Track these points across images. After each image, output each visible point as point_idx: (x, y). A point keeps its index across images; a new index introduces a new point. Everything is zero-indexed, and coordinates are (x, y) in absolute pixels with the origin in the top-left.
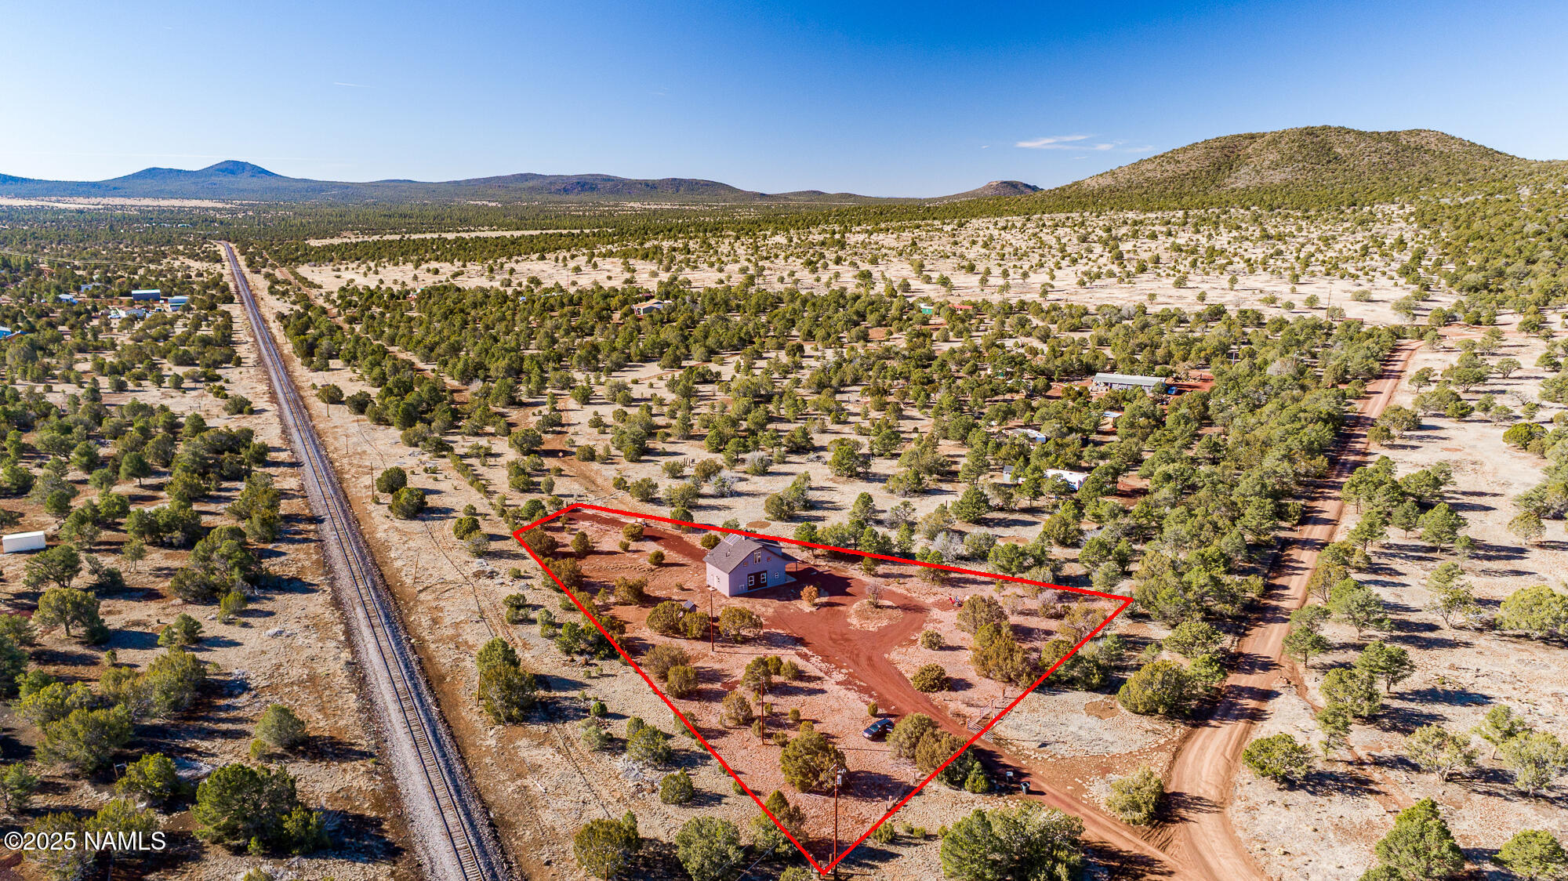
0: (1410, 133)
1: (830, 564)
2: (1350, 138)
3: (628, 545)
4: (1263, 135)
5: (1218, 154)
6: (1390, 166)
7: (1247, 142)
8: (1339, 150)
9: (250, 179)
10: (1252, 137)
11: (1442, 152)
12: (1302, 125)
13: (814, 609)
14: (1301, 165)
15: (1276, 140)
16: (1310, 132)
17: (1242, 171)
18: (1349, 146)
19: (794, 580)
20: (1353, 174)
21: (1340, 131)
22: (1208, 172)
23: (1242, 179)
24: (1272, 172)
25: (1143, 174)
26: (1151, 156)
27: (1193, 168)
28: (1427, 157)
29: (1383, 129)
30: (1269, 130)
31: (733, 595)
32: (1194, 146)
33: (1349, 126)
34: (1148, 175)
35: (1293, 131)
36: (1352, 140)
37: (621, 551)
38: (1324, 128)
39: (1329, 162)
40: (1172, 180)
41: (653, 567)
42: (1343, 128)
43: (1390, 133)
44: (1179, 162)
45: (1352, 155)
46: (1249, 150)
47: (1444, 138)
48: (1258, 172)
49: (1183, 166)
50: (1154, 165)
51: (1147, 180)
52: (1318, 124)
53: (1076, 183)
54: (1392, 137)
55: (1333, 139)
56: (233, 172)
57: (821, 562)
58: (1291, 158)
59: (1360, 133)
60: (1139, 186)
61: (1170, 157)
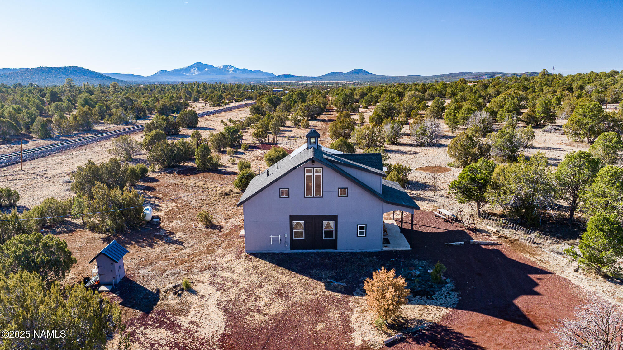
1: (506, 232)
13: (380, 339)
19: (406, 248)
57: (489, 226)
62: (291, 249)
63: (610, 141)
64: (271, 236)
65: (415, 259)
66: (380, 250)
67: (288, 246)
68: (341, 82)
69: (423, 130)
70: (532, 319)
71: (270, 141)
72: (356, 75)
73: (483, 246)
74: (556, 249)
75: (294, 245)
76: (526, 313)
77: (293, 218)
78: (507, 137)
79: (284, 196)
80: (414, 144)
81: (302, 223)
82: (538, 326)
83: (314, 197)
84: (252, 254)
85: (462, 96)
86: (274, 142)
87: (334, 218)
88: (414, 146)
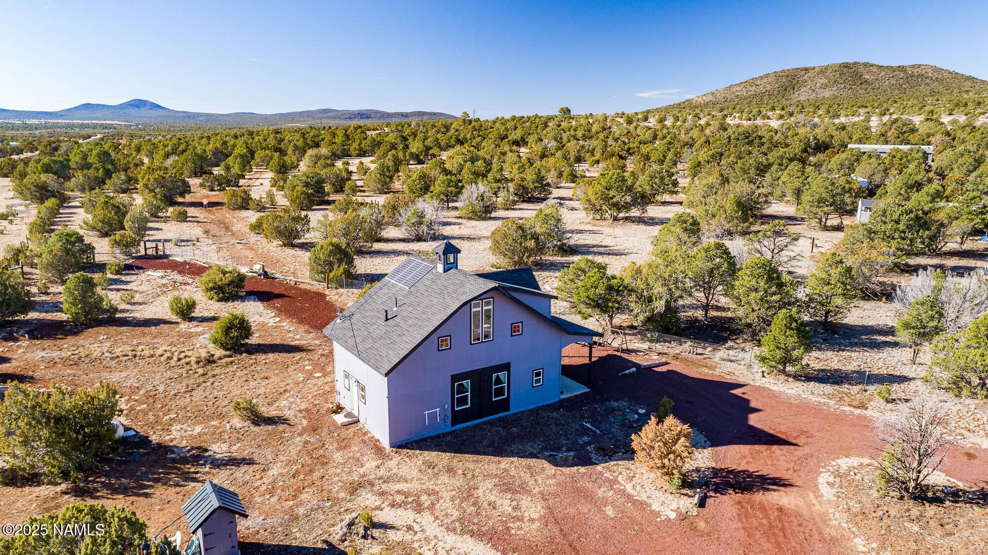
0: (913, 66)
1: (659, 347)
2: (874, 69)
3: (191, 306)
4: (814, 68)
5: (784, 80)
6: (904, 86)
7: (803, 72)
8: (867, 77)
9: (149, 111)
10: (807, 69)
11: (937, 78)
12: (840, 61)
13: (688, 503)
14: (843, 86)
15: (823, 71)
16: (846, 66)
17: (802, 90)
18: (874, 74)
19: (582, 389)
20: (879, 91)
21: (866, 65)
22: (779, 91)
23: (803, 95)
24: (823, 90)
25: (733, 93)
26: (739, 82)
27: (768, 89)
28: (928, 81)
29: (895, 64)
30: (817, 65)
31: (402, 444)
32: (767, 75)
33: (871, 62)
34: (737, 93)
35: (835, 65)
36: (875, 70)
37: (174, 318)
38: (855, 63)
39: (861, 84)
40: (754, 96)
41: (219, 352)
42: (868, 63)
43: (899, 67)
44: (758, 85)
45: (876, 80)
46: (806, 77)
47: (936, 70)
48: (813, 91)
49: (761, 88)
50: (741, 88)
51: (737, 96)
52: (851, 60)
53: (688, 100)
54: (902, 69)
55: (862, 70)
56: (138, 107)
57: (635, 343)
58: (835, 81)
59: (880, 67)
60: (732, 100)
61: (752, 82)
62: (453, 426)
63: (686, 222)
64: (427, 412)
65: (609, 401)
66: (557, 400)
67: (449, 421)
68: (108, 122)
69: (418, 216)
70: (784, 437)
71: (149, 252)
72: (137, 110)
73: (656, 369)
74: (725, 356)
75: (457, 418)
76: (772, 432)
77: (455, 378)
78: (553, 222)
79: (444, 348)
80: (407, 239)
81: (467, 383)
82: (794, 441)
83: (482, 342)
84: (401, 447)
85: (394, 156)
86: (157, 252)
87: (506, 367)
88: (408, 242)
